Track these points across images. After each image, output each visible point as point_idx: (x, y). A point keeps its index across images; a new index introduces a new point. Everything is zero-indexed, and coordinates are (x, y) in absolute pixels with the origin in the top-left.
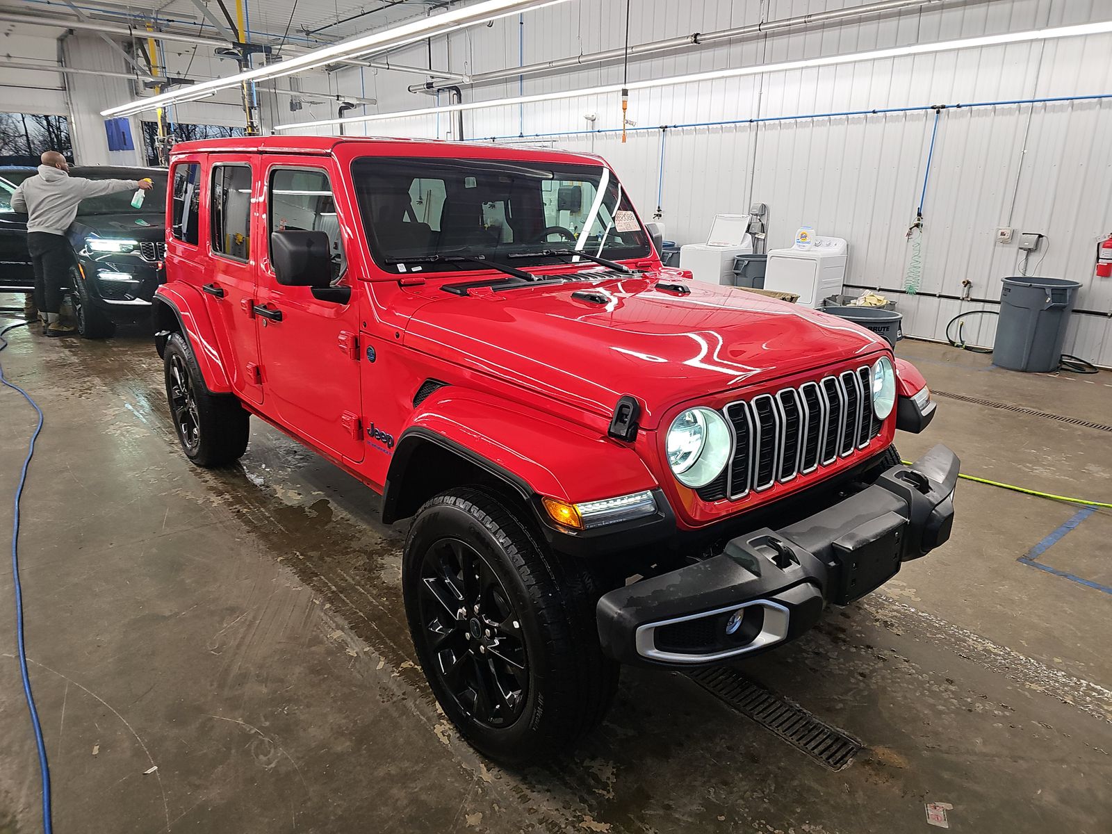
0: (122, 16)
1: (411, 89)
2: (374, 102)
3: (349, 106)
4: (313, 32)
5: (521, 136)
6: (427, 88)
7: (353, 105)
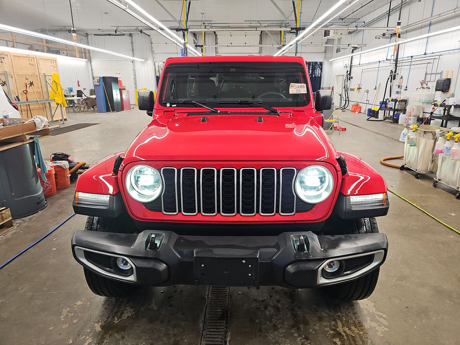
0: (277, 24)
1: (376, 37)
2: (366, 45)
3: (355, 48)
4: (344, 19)
5: (425, 54)
6: (383, 36)
7: (357, 48)
